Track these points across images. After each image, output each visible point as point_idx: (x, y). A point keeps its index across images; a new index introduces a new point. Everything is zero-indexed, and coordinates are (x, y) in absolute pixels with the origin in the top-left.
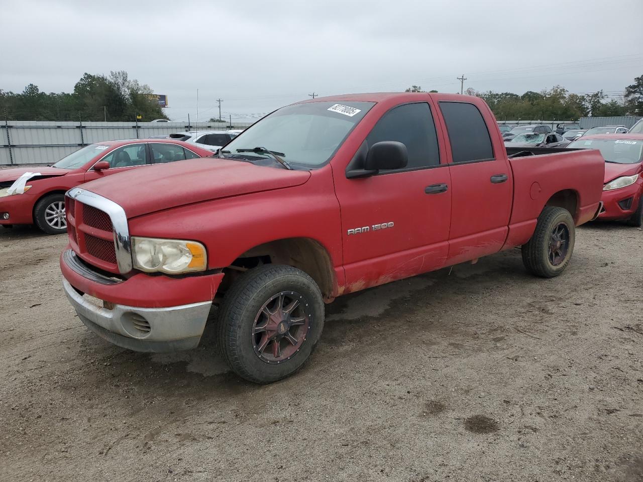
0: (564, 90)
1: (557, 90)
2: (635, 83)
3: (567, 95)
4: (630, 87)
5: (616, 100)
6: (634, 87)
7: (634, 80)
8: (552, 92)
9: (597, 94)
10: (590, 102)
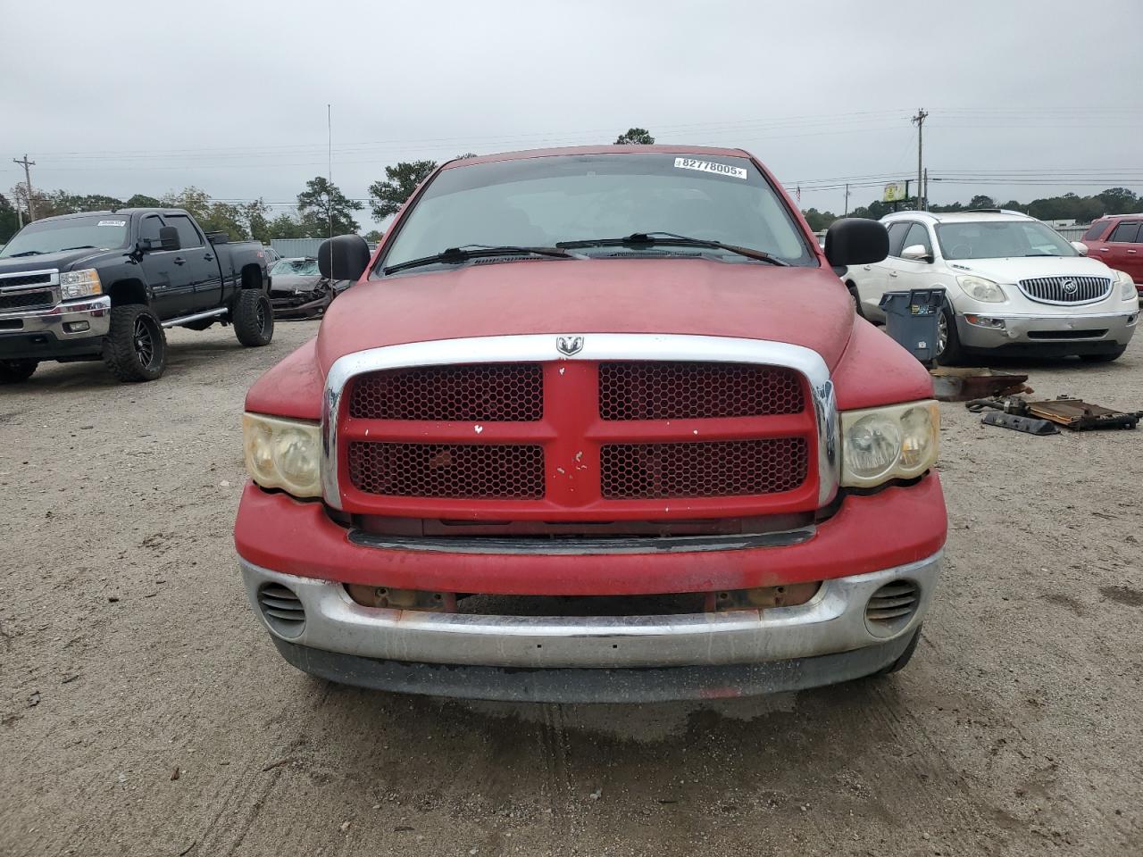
0: (203, 195)
1: (191, 195)
2: (308, 189)
3: (210, 204)
4: (302, 194)
5: (288, 215)
6: (307, 195)
7: (305, 184)
8: (184, 197)
9: (255, 205)
10: (248, 217)
